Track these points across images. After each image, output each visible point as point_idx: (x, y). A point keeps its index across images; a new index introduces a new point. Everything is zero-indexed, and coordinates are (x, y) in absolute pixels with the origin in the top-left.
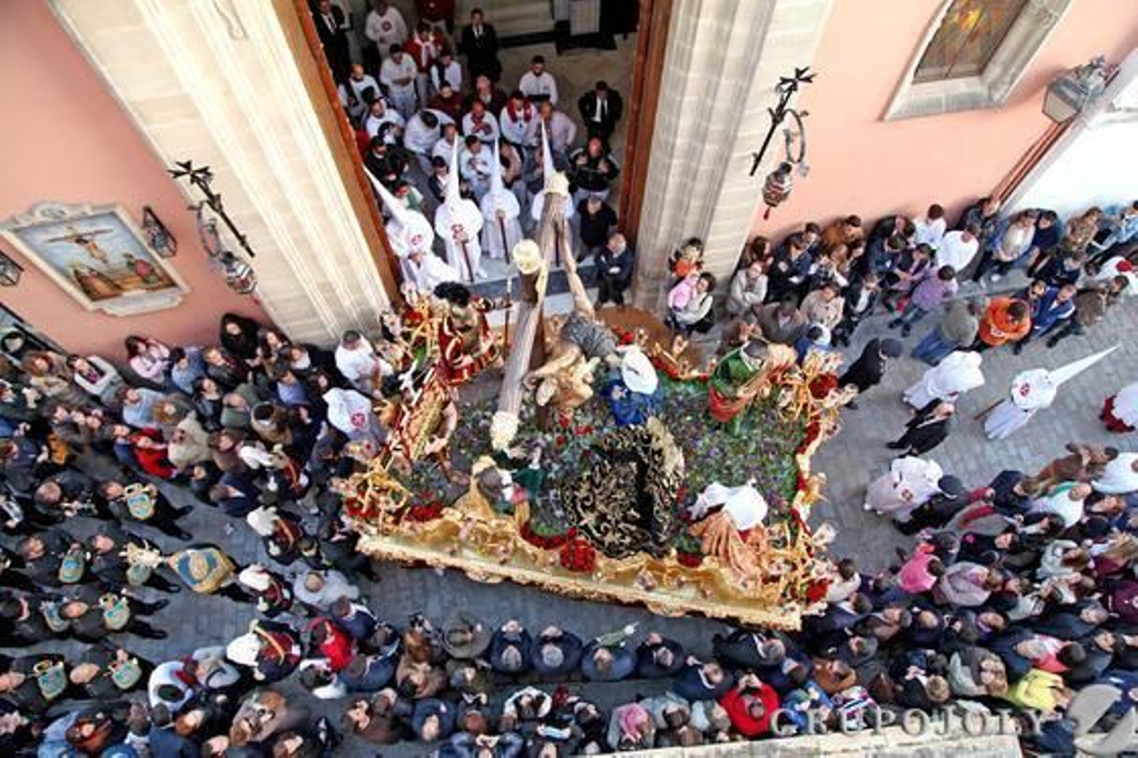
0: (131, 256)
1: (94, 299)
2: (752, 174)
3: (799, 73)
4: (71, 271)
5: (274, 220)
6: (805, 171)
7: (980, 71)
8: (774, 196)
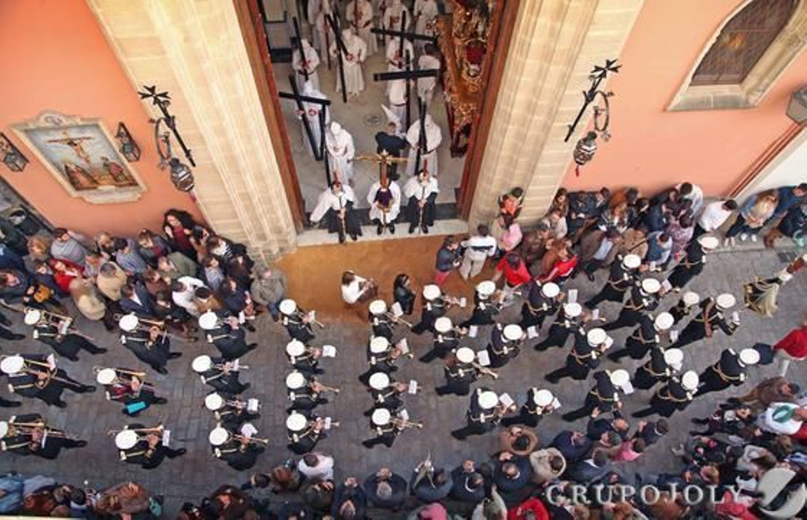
0: (107, 160)
1: (77, 189)
2: (566, 140)
3: (609, 63)
4: (63, 167)
5: (213, 141)
6: (607, 138)
7: (741, 81)
8: (581, 157)
